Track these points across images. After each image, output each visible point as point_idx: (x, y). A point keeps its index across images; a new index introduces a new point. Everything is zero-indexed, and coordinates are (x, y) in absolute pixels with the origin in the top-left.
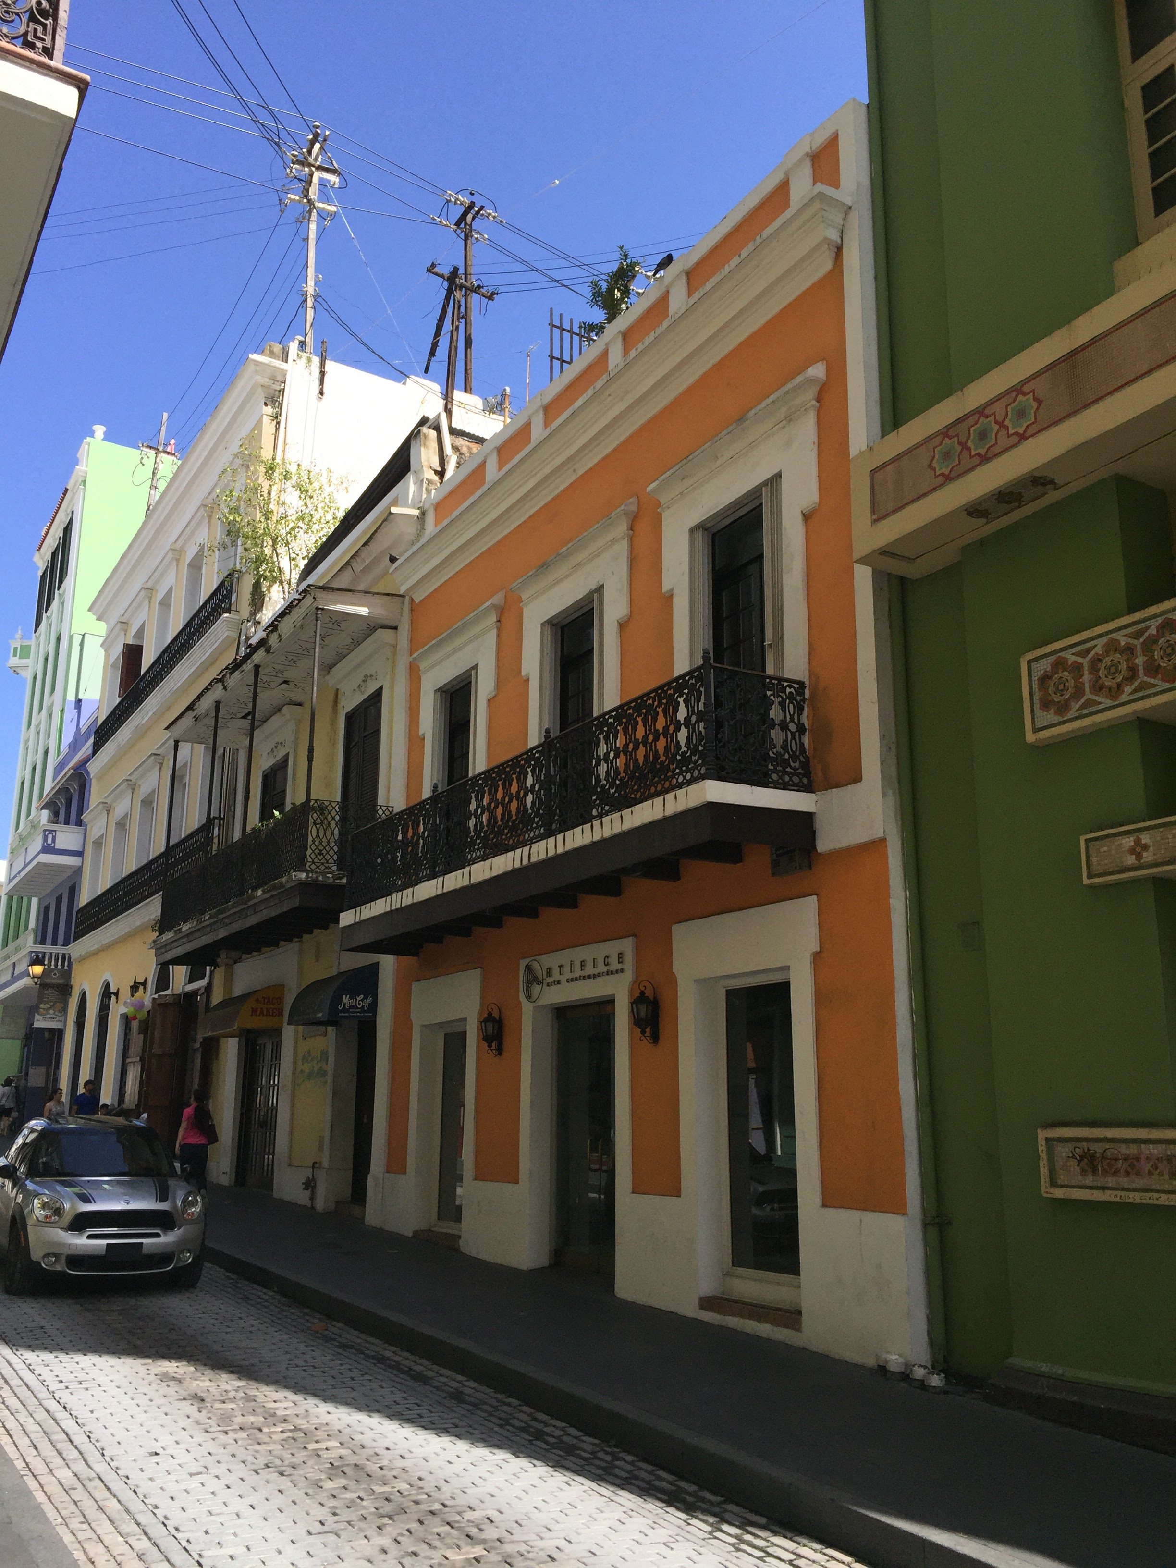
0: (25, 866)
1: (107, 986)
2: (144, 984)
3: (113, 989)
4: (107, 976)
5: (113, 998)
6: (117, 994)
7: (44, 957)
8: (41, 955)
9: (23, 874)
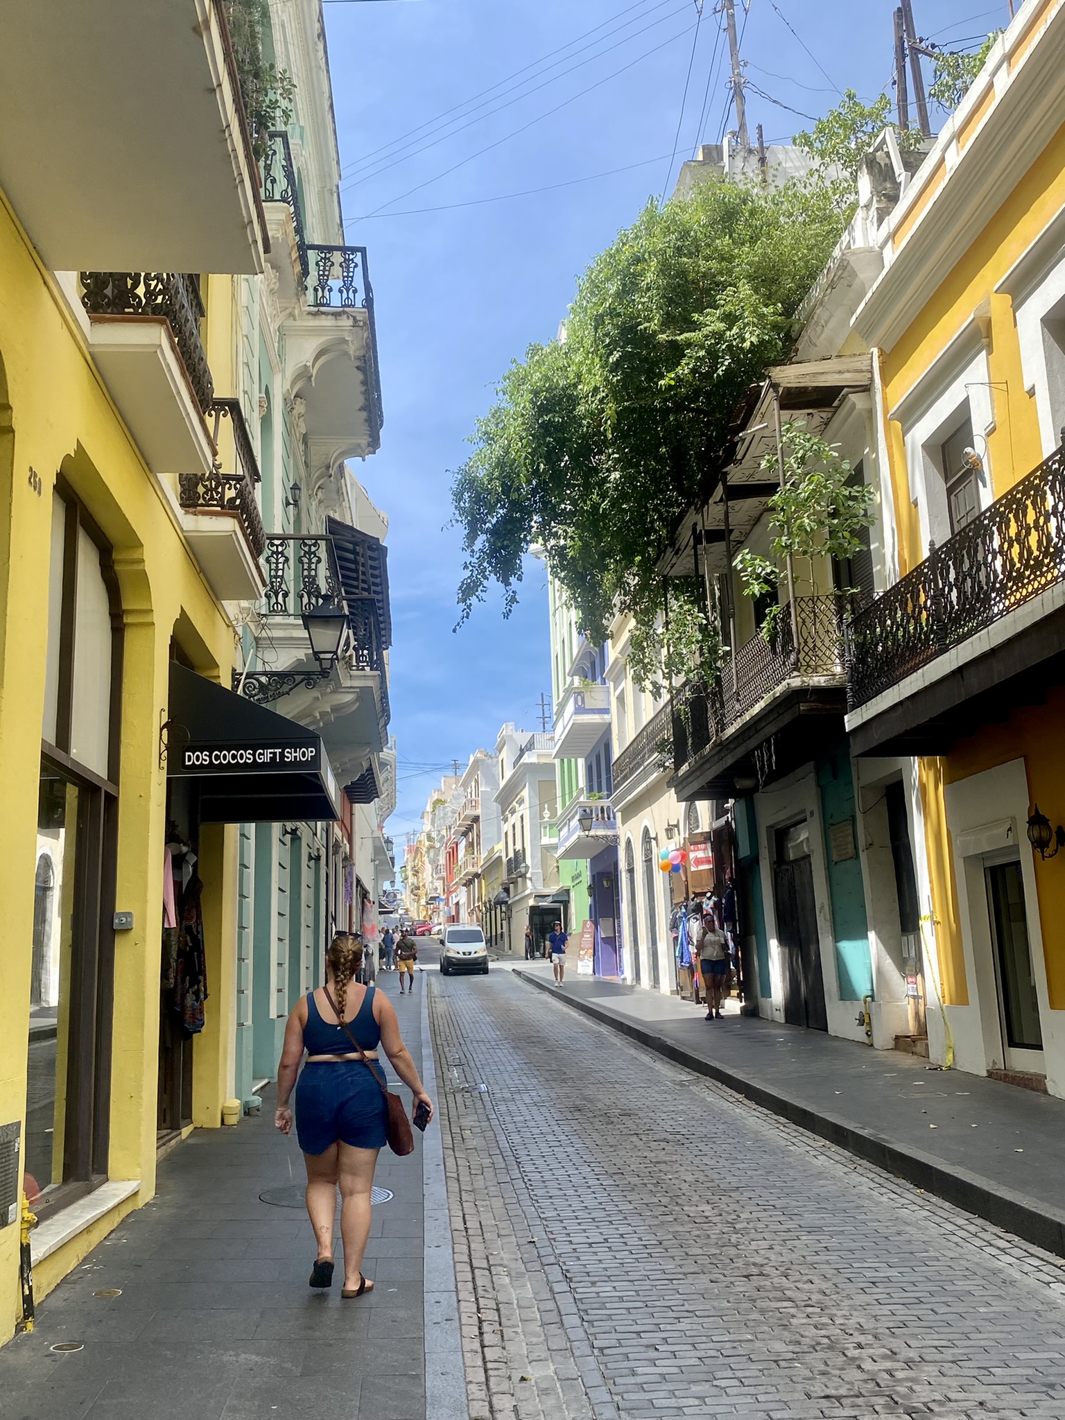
0: (564, 729)
1: (646, 831)
2: (677, 826)
3: (652, 835)
4: (646, 822)
5: (653, 842)
6: (655, 839)
7: (591, 811)
8: (588, 810)
9: (563, 737)
